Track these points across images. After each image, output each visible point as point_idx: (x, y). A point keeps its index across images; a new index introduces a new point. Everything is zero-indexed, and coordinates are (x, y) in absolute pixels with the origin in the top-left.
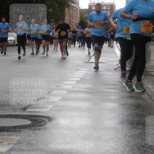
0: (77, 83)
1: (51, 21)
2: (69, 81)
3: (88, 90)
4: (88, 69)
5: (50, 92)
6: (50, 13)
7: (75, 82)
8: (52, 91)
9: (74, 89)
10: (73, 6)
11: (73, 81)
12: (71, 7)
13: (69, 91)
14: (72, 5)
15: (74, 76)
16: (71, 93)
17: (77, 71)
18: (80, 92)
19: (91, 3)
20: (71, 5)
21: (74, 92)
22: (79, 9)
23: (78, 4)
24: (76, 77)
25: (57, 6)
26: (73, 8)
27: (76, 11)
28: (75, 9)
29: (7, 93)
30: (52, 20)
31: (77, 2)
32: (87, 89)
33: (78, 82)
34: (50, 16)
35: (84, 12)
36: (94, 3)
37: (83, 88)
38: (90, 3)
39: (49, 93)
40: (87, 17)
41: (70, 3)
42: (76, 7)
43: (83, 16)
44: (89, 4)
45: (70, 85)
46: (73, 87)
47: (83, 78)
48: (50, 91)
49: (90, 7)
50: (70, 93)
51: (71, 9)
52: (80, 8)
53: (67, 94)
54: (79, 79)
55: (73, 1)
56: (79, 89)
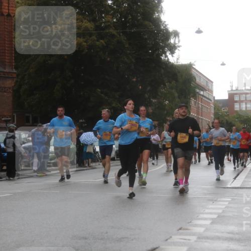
0: (212, 223)
1: (167, 120)
2: (199, 219)
3: (231, 235)
4: (230, 199)
5: (169, 239)
6: (167, 107)
7: (208, 222)
8: (171, 237)
9: (209, 234)
10: (203, 96)
11: (206, 219)
12: (200, 96)
13: (200, 237)
14: (202, 93)
15: (207, 211)
16: (204, 240)
17: (211, 203)
18: (219, 238)
19: (232, 90)
20: (200, 94)
21: (207, 238)
22: (212, 100)
23: (212, 92)
24: (211, 213)
25: (176, 95)
26: (204, 98)
27: (209, 104)
28: (206, 99)
29: (99, 239)
30: (168, 118)
31: (210, 88)
32: (229, 233)
33: (214, 222)
34: (165, 112)
35: (221, 105)
36: (237, 90)
37: (223, 233)
38: (230, 90)
39: (167, 240)
40: (226, 113)
41: (198, 91)
42: (207, 97)
43: (219, 110)
44: (228, 91)
45: (201, 226)
46: (207, 230)
47: (223, 214)
48: (168, 237)
49: (231, 96)
50: (201, 240)
51: (200, 99)
52: (214, 97)
53: (196, 241)
54: (215, 216)
55: (203, 88)
56: (217, 234)
